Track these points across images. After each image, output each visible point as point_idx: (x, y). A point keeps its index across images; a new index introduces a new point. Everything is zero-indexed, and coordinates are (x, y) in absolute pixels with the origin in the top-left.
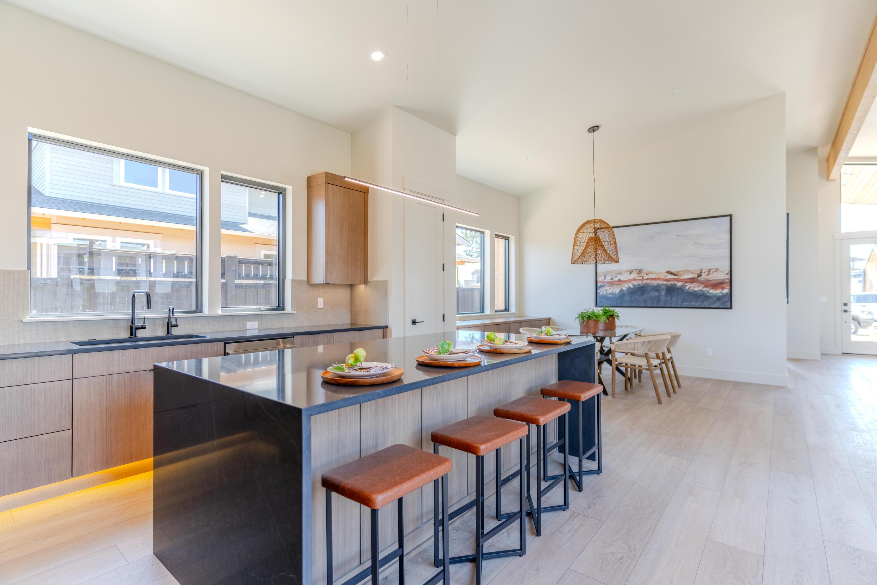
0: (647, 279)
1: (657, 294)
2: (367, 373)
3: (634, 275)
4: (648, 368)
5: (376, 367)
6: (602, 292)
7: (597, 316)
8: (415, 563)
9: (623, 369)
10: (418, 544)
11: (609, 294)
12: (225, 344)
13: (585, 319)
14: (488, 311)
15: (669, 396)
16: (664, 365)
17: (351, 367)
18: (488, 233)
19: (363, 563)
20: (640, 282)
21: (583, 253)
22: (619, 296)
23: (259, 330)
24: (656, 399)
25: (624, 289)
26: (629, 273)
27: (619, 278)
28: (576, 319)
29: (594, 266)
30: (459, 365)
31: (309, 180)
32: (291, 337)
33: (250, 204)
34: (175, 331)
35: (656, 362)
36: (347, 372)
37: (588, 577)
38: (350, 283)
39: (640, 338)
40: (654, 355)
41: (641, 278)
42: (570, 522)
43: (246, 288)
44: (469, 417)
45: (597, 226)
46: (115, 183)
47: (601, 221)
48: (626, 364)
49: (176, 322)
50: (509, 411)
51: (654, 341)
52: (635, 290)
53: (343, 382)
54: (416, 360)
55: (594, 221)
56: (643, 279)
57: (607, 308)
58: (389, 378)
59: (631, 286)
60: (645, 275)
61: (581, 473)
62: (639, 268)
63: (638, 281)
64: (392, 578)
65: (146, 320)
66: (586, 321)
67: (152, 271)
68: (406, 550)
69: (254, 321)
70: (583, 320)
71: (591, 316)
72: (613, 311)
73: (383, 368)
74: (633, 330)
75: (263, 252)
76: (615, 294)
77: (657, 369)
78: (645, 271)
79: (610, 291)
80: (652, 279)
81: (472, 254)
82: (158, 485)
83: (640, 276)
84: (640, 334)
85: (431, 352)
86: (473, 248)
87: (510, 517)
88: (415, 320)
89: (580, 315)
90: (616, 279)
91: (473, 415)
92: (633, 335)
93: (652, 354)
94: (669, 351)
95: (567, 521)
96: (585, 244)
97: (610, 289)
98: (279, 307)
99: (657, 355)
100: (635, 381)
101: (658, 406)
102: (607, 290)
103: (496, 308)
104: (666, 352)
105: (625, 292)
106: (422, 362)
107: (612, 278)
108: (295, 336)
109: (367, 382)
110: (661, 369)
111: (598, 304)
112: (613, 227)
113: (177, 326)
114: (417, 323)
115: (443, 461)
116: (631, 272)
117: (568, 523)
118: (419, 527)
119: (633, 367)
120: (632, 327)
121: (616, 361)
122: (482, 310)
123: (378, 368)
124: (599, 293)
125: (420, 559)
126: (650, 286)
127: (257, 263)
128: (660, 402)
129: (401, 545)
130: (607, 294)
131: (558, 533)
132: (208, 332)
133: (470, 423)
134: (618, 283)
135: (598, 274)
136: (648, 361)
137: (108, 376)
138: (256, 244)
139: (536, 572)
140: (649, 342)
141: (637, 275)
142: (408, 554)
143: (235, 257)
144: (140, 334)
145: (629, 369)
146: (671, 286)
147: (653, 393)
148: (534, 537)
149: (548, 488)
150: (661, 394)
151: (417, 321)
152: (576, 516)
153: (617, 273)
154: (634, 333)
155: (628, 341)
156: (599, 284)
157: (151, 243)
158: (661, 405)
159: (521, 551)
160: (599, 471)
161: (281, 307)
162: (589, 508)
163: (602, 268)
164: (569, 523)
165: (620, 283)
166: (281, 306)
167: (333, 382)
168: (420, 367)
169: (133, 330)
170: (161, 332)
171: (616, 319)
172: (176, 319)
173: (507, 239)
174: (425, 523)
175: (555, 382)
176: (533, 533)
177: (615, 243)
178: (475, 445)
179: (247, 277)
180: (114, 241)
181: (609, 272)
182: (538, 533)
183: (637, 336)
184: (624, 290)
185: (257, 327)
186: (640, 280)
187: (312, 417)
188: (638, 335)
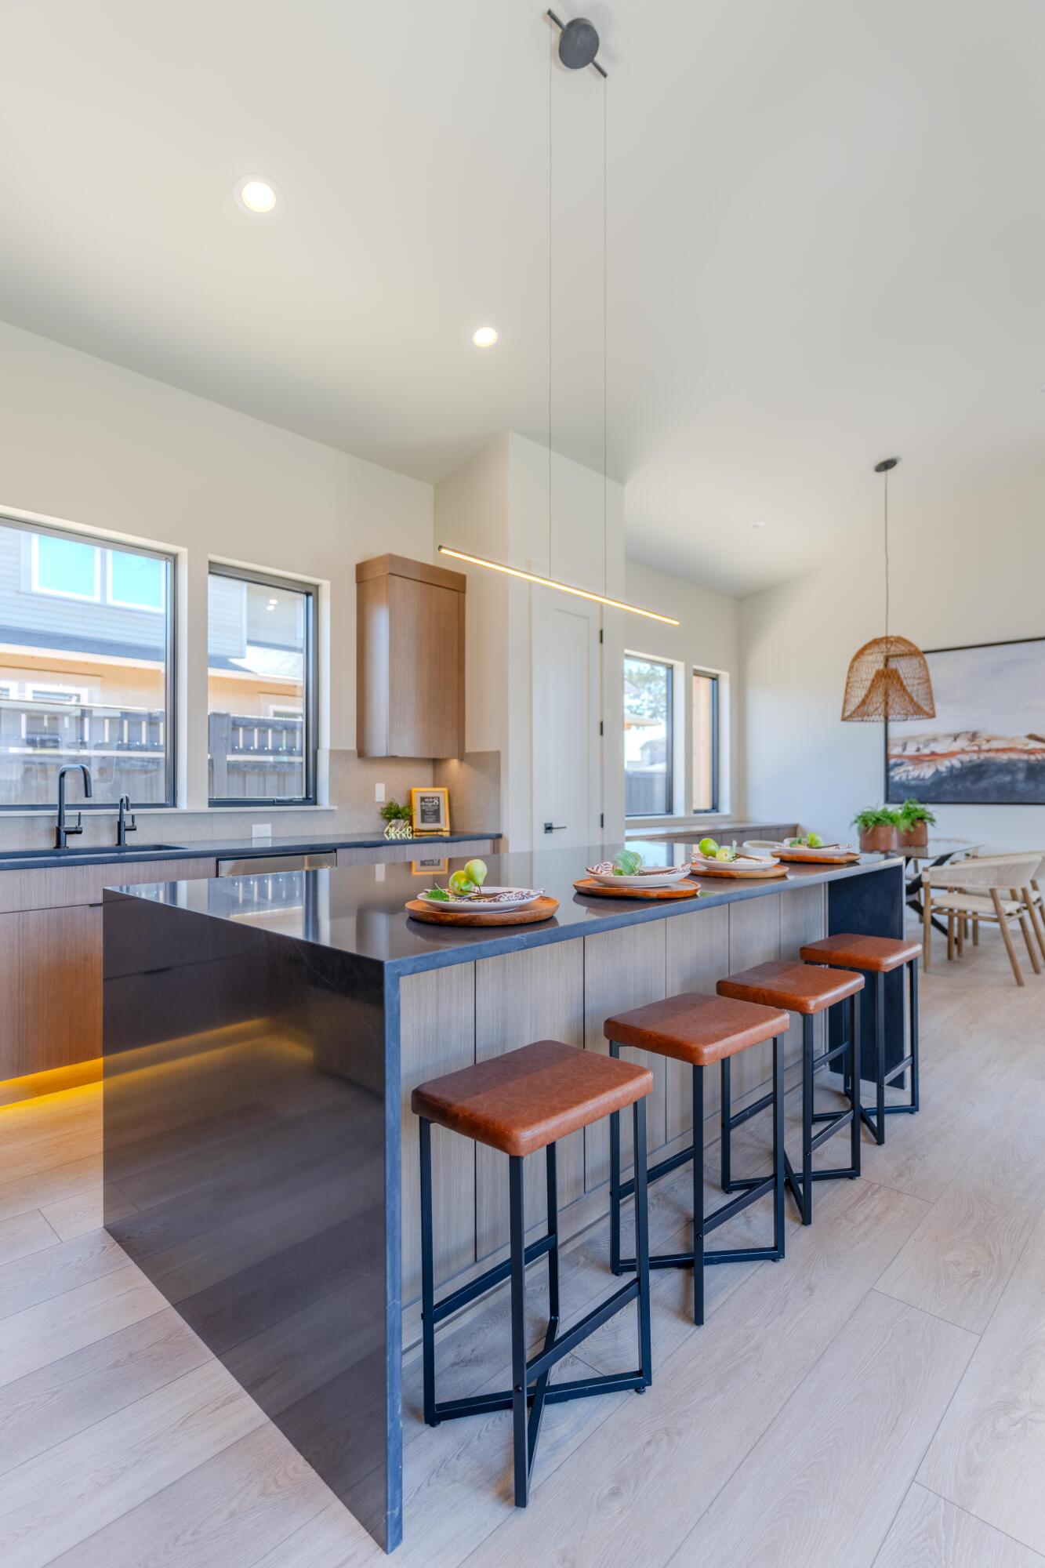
0: (989, 751)
1: (1007, 779)
2: (493, 904)
3: (961, 744)
4: (995, 916)
5: (510, 892)
6: (898, 775)
7: (894, 819)
8: (574, 1266)
9: (943, 919)
10: (580, 1229)
11: (913, 779)
12: (217, 861)
13: (870, 823)
14: (680, 811)
15: (1037, 971)
16: (1026, 913)
17: (460, 895)
18: (680, 668)
19: (480, 1261)
20: (975, 757)
21: (863, 702)
22: (933, 783)
23: (273, 838)
24: (1013, 978)
25: (942, 769)
26: (952, 738)
27: (933, 750)
28: (852, 825)
29: (882, 725)
30: (658, 895)
31: (361, 570)
32: (330, 852)
33: (250, 623)
34: (130, 839)
35: (1010, 906)
36: (453, 902)
37: (912, 1307)
38: (432, 756)
39: (975, 860)
40: (1008, 894)
41: (976, 748)
42: (865, 1200)
43: (245, 769)
44: (669, 996)
45: (893, 650)
46: (23, 589)
47: (900, 640)
48: (951, 910)
49: (133, 822)
50: (747, 987)
51: (1007, 866)
52: (964, 771)
53: (449, 919)
54: (575, 886)
55: (886, 640)
56: (980, 751)
57: (911, 806)
58: (535, 913)
59: (956, 762)
60: (985, 742)
61: (881, 1111)
62: (972, 729)
63: (970, 754)
64: (533, 1290)
65: (82, 818)
66: (871, 829)
67: (86, 739)
68: (561, 1238)
69: (265, 823)
70: (866, 826)
71: (881, 818)
72: (923, 810)
73: (522, 895)
74: (962, 847)
75: (273, 708)
76: (923, 779)
77: (1013, 920)
78: (985, 736)
79: (915, 774)
80: (998, 750)
81: (641, 711)
82: (111, 1104)
83: (974, 745)
84: (975, 854)
85: (601, 872)
86: (643, 701)
87: (751, 1187)
88: (551, 824)
89: (859, 817)
90: (926, 751)
91: (676, 993)
92: (962, 857)
93: (1003, 892)
94: (1035, 888)
95: (860, 1199)
96: (868, 684)
97: (914, 770)
98: (307, 798)
99: (1013, 892)
100: (968, 943)
101: (1017, 989)
102: (908, 771)
103: (695, 807)
104: (1029, 888)
105: (944, 775)
106: (588, 888)
107: (918, 750)
108: (338, 850)
109: (494, 920)
110: (1021, 920)
111: (890, 798)
112: (925, 652)
113: (135, 829)
114: (554, 831)
115: (634, 1072)
116: (956, 737)
117: (862, 1202)
118: (580, 1198)
119: (962, 915)
120: (959, 841)
121: (932, 903)
122: (670, 810)
123: (513, 895)
124: (893, 777)
125: (582, 1259)
126: (994, 764)
127: (263, 725)
128: (1020, 983)
129: (553, 1229)
130: (908, 780)
131: (844, 1221)
132: (186, 842)
133: (673, 1006)
134: (930, 758)
135: (890, 742)
136: (996, 905)
137: (21, 913)
138: (261, 695)
139: (808, 1293)
140: (998, 868)
141: (967, 743)
142: (564, 1244)
143: (227, 715)
144: (72, 842)
145: (956, 920)
146: (1037, 762)
147: (1005, 965)
148: (797, 1225)
149: (824, 1135)
150: (1021, 968)
151: (554, 826)
152: (876, 1191)
153: (928, 740)
154: (964, 853)
155: (953, 866)
156: (892, 761)
157: (84, 692)
158: (1021, 988)
159: (775, 1253)
160: (913, 1108)
161: (310, 799)
162: (900, 1175)
163: (898, 729)
164: (864, 1203)
165: (934, 758)
166: (311, 796)
167: (431, 918)
168: (583, 899)
169: (60, 834)
170: (108, 840)
171: (929, 826)
172: (133, 817)
173: (715, 678)
174: (590, 1192)
175: (823, 938)
176: (795, 1219)
177: (928, 681)
178: (693, 1046)
179: (246, 750)
180: (21, 690)
181: (913, 738)
182: (806, 1220)
183: (970, 858)
184: (941, 773)
185: (270, 834)
186: (974, 752)
187: (402, 979)
188: (971, 855)
